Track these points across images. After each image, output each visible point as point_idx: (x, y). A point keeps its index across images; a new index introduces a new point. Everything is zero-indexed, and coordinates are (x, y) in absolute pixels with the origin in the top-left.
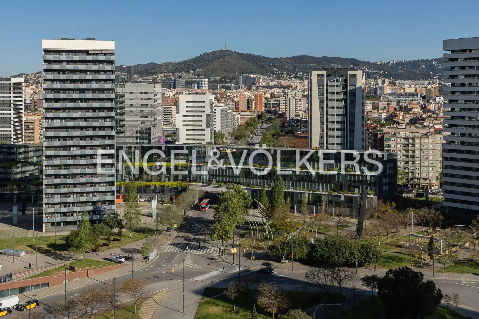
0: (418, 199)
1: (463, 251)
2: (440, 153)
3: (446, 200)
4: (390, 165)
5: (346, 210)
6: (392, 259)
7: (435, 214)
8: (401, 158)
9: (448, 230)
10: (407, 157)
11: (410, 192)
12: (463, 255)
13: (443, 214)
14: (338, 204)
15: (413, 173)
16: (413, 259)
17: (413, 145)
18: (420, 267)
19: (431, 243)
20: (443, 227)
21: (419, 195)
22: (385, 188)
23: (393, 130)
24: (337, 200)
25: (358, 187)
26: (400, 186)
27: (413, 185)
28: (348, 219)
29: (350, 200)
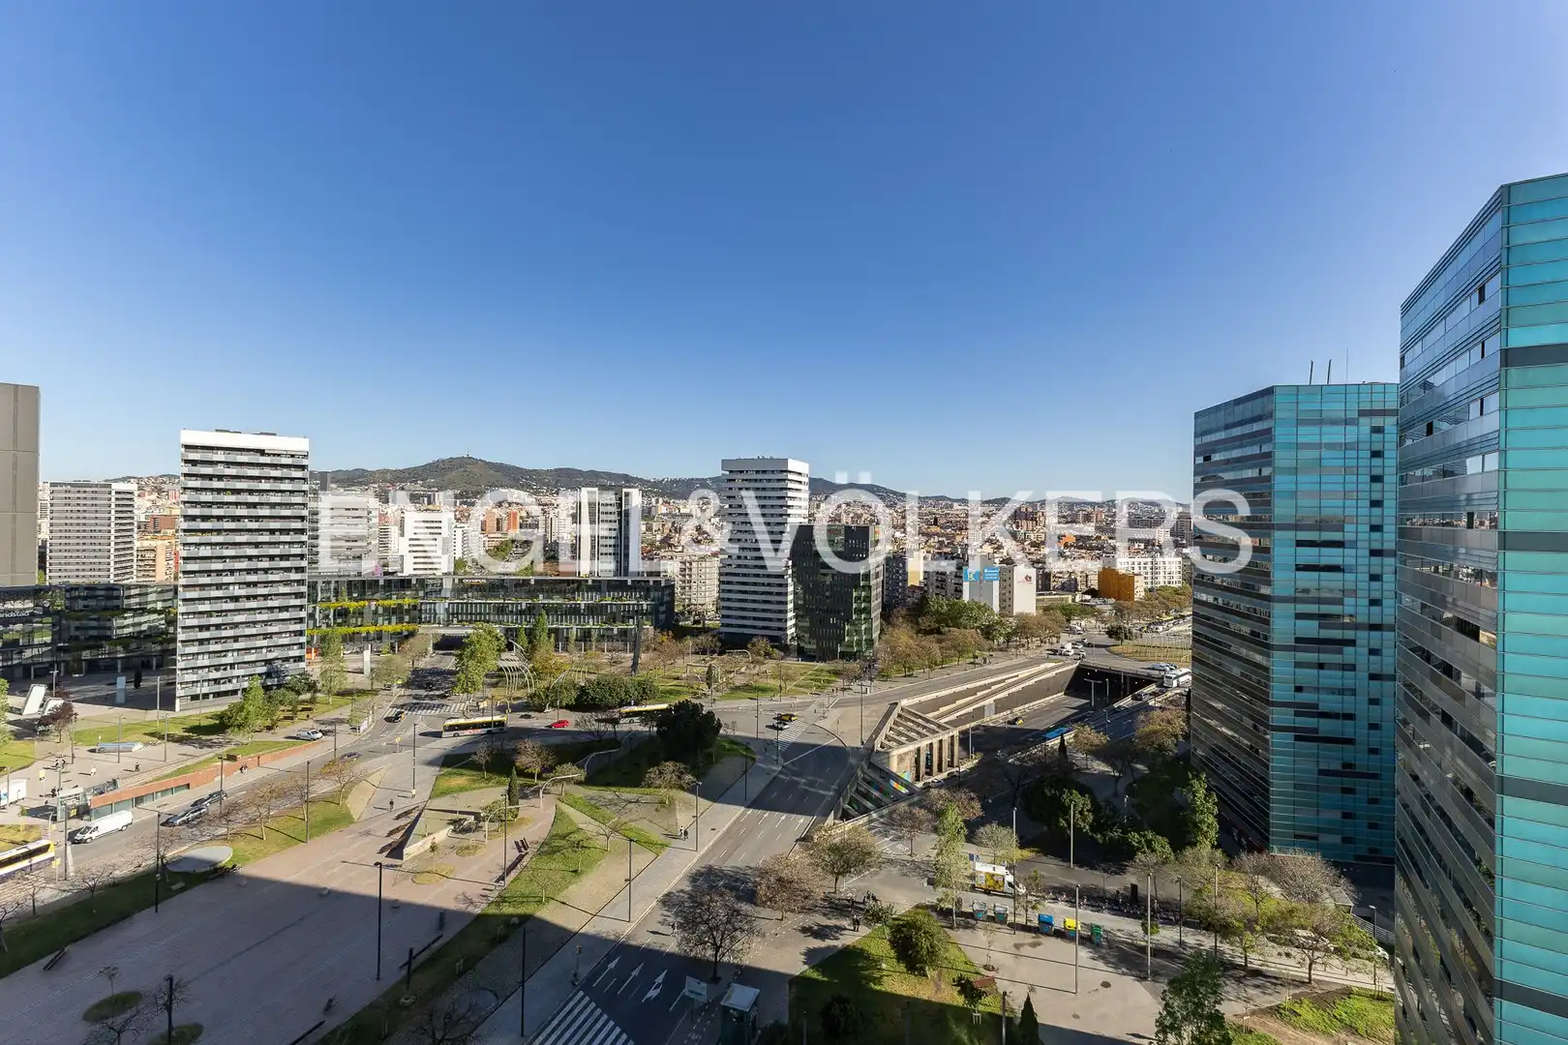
0: (695, 626)
1: (739, 677)
2: (716, 576)
3: (723, 625)
4: (667, 592)
5: (620, 645)
6: (670, 692)
7: (712, 641)
8: (678, 584)
9: (725, 656)
10: (684, 582)
11: (687, 619)
12: (739, 681)
13: (720, 640)
14: (611, 638)
15: (690, 600)
16: (691, 690)
17: (690, 569)
18: (698, 698)
19: (709, 672)
20: (720, 654)
21: (696, 622)
22: (662, 617)
23: (670, 553)
24: (609, 633)
25: (633, 618)
26: (677, 614)
27: (690, 612)
28: (623, 654)
29: (624, 633)
